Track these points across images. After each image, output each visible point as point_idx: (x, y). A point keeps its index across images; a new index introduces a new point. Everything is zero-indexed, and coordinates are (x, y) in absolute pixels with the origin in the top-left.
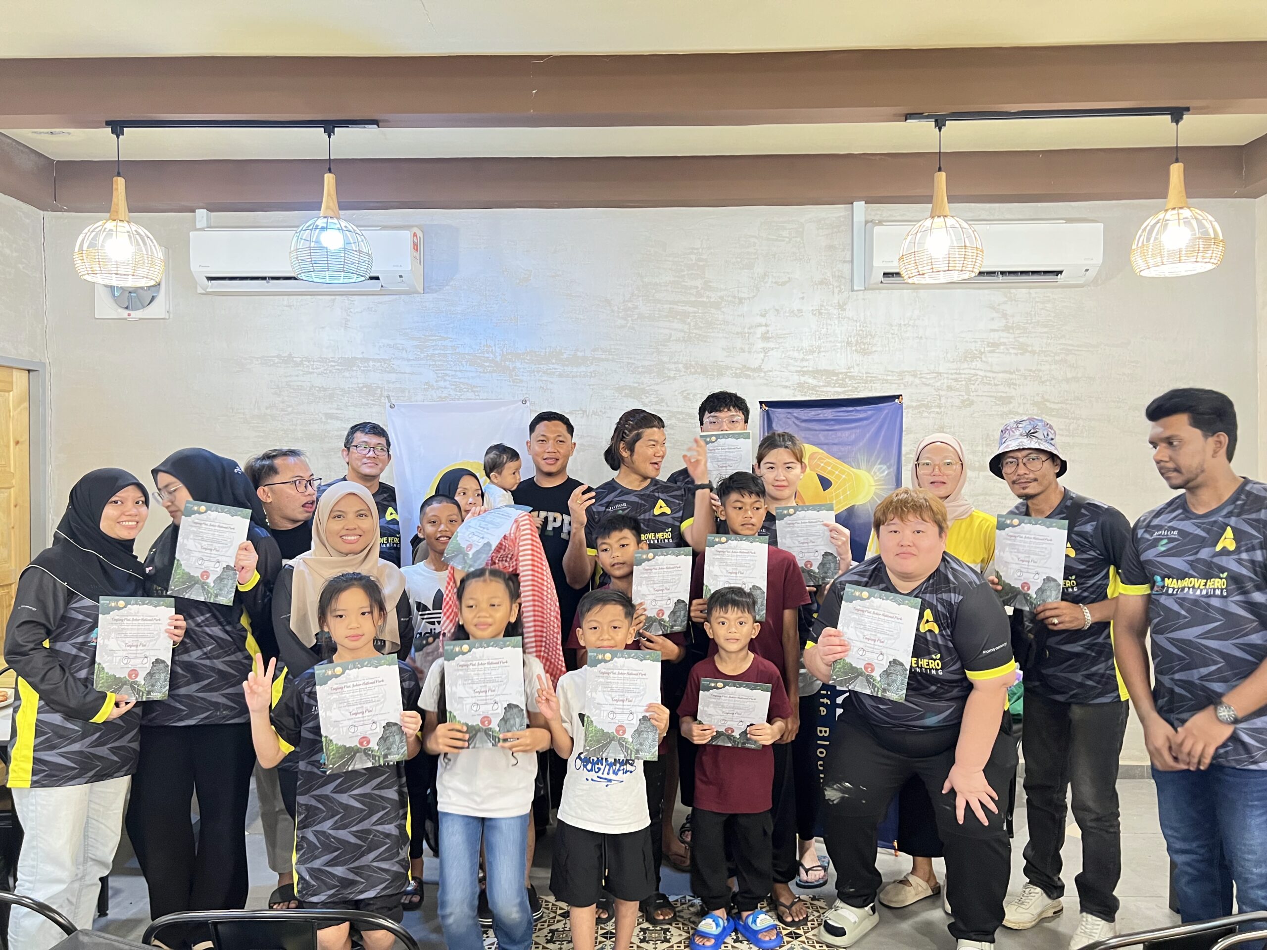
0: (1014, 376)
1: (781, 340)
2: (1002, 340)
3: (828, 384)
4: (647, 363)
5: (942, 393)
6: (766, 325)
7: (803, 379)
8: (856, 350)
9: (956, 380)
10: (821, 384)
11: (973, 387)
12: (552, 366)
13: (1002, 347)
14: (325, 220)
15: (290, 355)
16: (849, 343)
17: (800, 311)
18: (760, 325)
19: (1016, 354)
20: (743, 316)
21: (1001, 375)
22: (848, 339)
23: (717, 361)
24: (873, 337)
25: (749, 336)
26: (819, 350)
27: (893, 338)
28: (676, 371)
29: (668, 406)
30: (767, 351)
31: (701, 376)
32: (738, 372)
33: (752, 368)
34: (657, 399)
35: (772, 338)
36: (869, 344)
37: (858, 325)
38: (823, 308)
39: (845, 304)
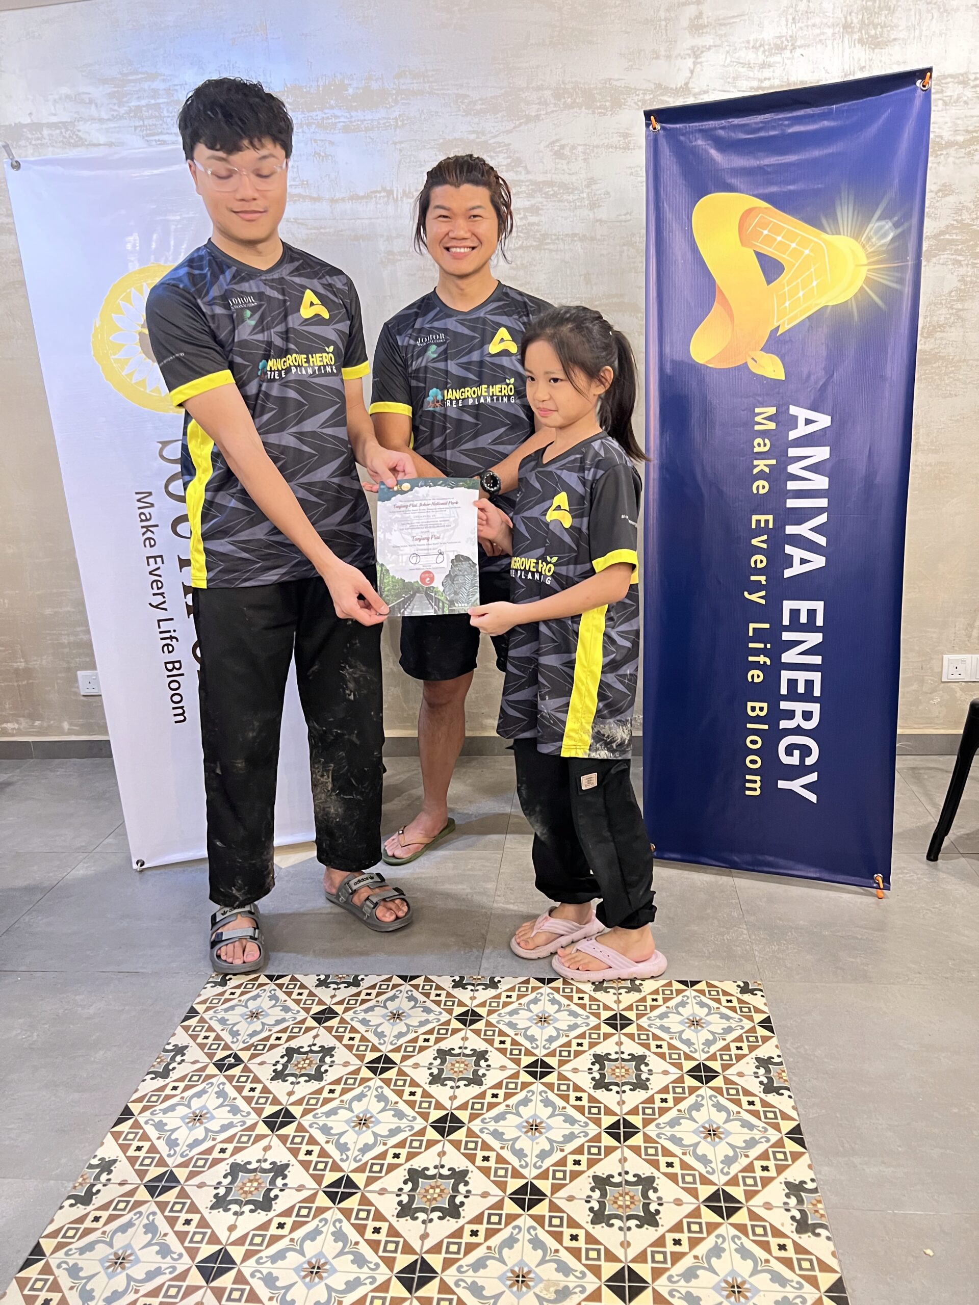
1: (724, 30)
4: (489, 93)
8: (860, 41)
12: (329, 112)
16: (847, 27)
18: (687, 3)
22: (846, 18)
23: (610, 79)
24: (892, 11)
25: (666, 26)
26: (792, 45)
27: (928, 11)
28: (539, 103)
29: (528, 172)
30: (699, 52)
31: (583, 109)
32: (647, 97)
33: (672, 89)
34: (509, 160)
35: (706, 26)
36: (884, 26)
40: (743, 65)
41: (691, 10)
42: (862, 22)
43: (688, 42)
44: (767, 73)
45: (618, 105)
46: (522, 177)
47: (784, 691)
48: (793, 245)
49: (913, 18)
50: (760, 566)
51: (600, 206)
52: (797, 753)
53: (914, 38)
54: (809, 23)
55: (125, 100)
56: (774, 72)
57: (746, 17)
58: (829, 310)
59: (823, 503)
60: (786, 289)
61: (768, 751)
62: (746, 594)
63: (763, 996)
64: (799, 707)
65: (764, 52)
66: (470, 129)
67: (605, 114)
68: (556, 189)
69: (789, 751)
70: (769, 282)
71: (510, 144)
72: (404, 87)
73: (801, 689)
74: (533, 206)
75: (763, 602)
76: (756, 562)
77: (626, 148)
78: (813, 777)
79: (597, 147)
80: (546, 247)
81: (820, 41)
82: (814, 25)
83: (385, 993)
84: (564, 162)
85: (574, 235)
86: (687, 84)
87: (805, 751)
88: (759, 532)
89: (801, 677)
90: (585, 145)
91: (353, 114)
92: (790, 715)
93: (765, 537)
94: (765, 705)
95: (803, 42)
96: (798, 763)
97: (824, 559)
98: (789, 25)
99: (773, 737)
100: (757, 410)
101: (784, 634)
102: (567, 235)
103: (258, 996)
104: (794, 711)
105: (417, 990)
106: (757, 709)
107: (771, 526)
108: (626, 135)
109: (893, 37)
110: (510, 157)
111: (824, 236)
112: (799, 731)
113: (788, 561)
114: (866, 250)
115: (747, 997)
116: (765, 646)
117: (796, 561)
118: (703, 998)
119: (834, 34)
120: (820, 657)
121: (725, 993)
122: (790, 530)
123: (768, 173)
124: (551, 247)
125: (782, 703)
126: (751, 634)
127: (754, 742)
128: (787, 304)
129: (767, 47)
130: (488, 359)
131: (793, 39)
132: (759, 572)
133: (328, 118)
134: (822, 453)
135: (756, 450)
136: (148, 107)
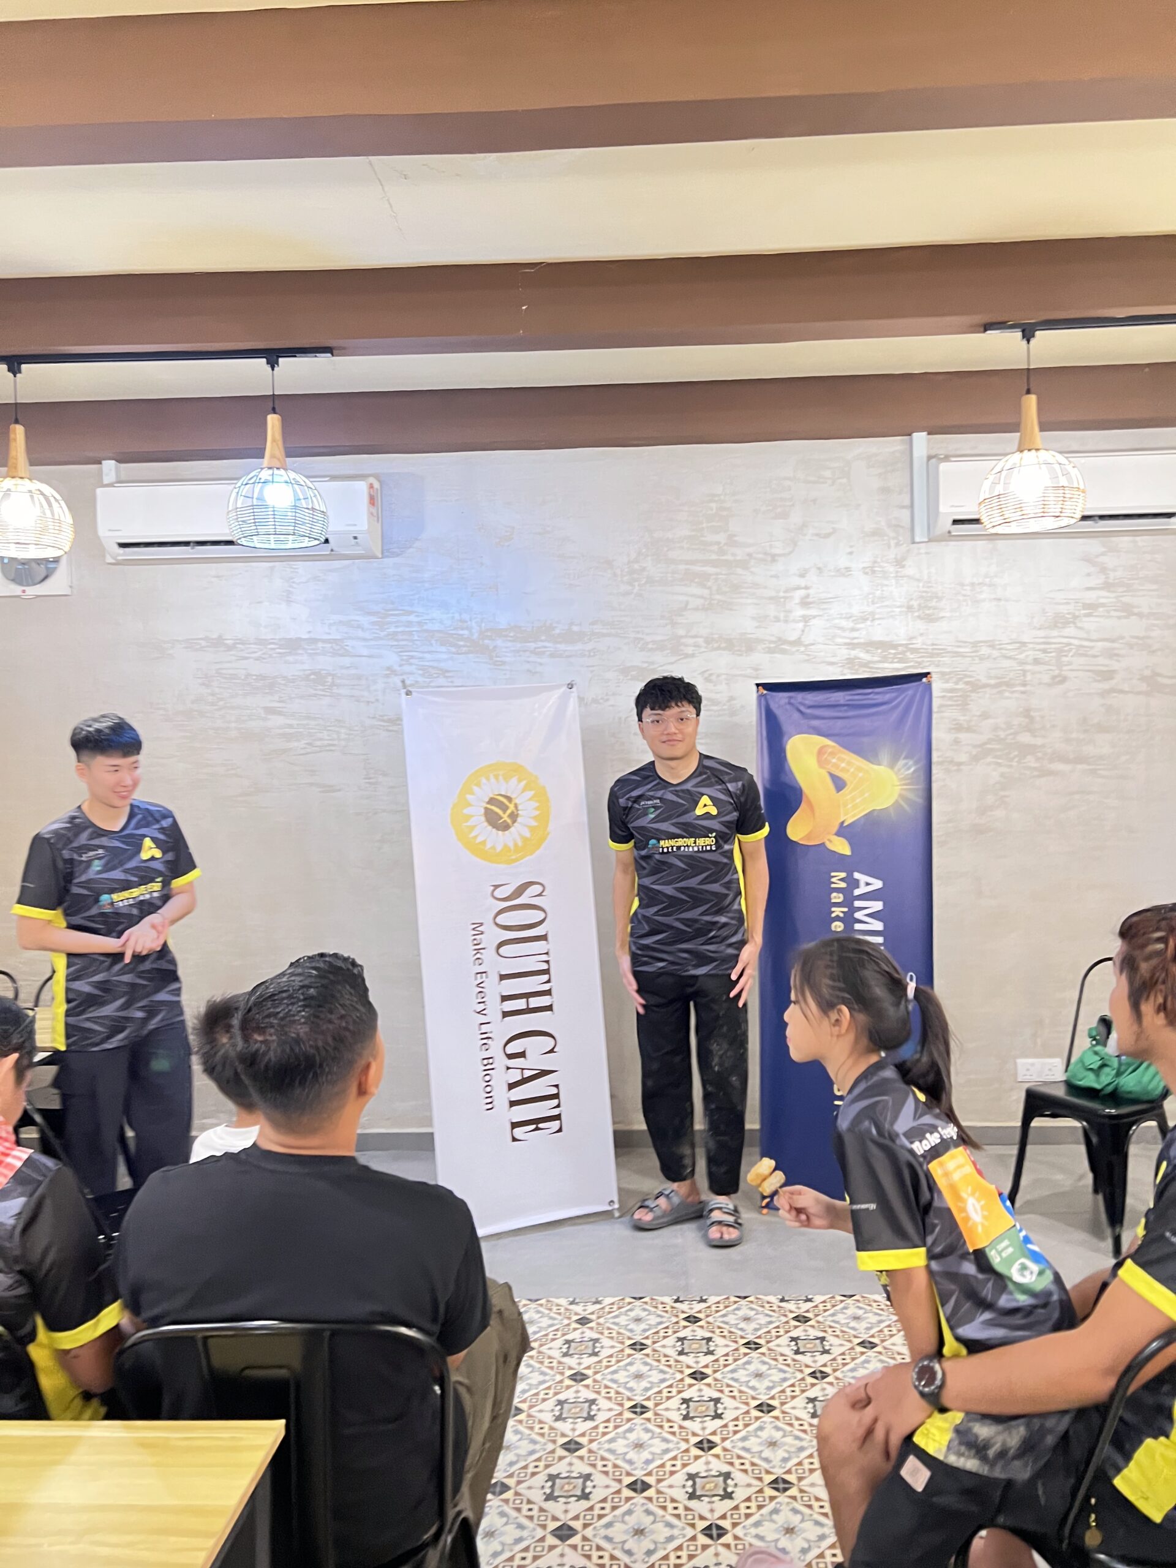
0: (1116, 645)
1: (825, 606)
2: (1102, 601)
3: (884, 659)
4: (659, 638)
5: (1028, 667)
6: (806, 588)
7: (854, 653)
8: (919, 617)
9: (1045, 651)
10: (876, 659)
11: (1064, 659)
12: (540, 644)
13: (1101, 609)
14: (270, 472)
15: (220, 637)
16: (910, 608)
17: (848, 569)
18: (798, 588)
19: (1119, 618)
20: (776, 576)
21: (1100, 644)
22: (908, 602)
23: (746, 633)
24: (940, 599)
25: (784, 602)
26: (873, 617)
27: (964, 601)
28: (695, 646)
30: (808, 619)
32: (772, 645)
35: (813, 603)
36: (935, 608)
37: (921, 585)
38: (876, 565)
39: (904, 559)
41: (803, 592)
42: (919, 605)
43: (800, 612)
44: (855, 634)
45: (750, 649)
49: (954, 604)
54: (884, 604)
55: (385, 627)
57: (840, 599)
58: (877, 812)
60: (848, 797)
65: (853, 621)
67: (741, 655)
72: (595, 631)
81: (892, 616)
82: (887, 606)
86: (799, 638)
91: (558, 646)
95: (880, 616)
98: (870, 604)
108: (756, 670)
119: (901, 612)
129: (855, 618)
136: (403, 632)
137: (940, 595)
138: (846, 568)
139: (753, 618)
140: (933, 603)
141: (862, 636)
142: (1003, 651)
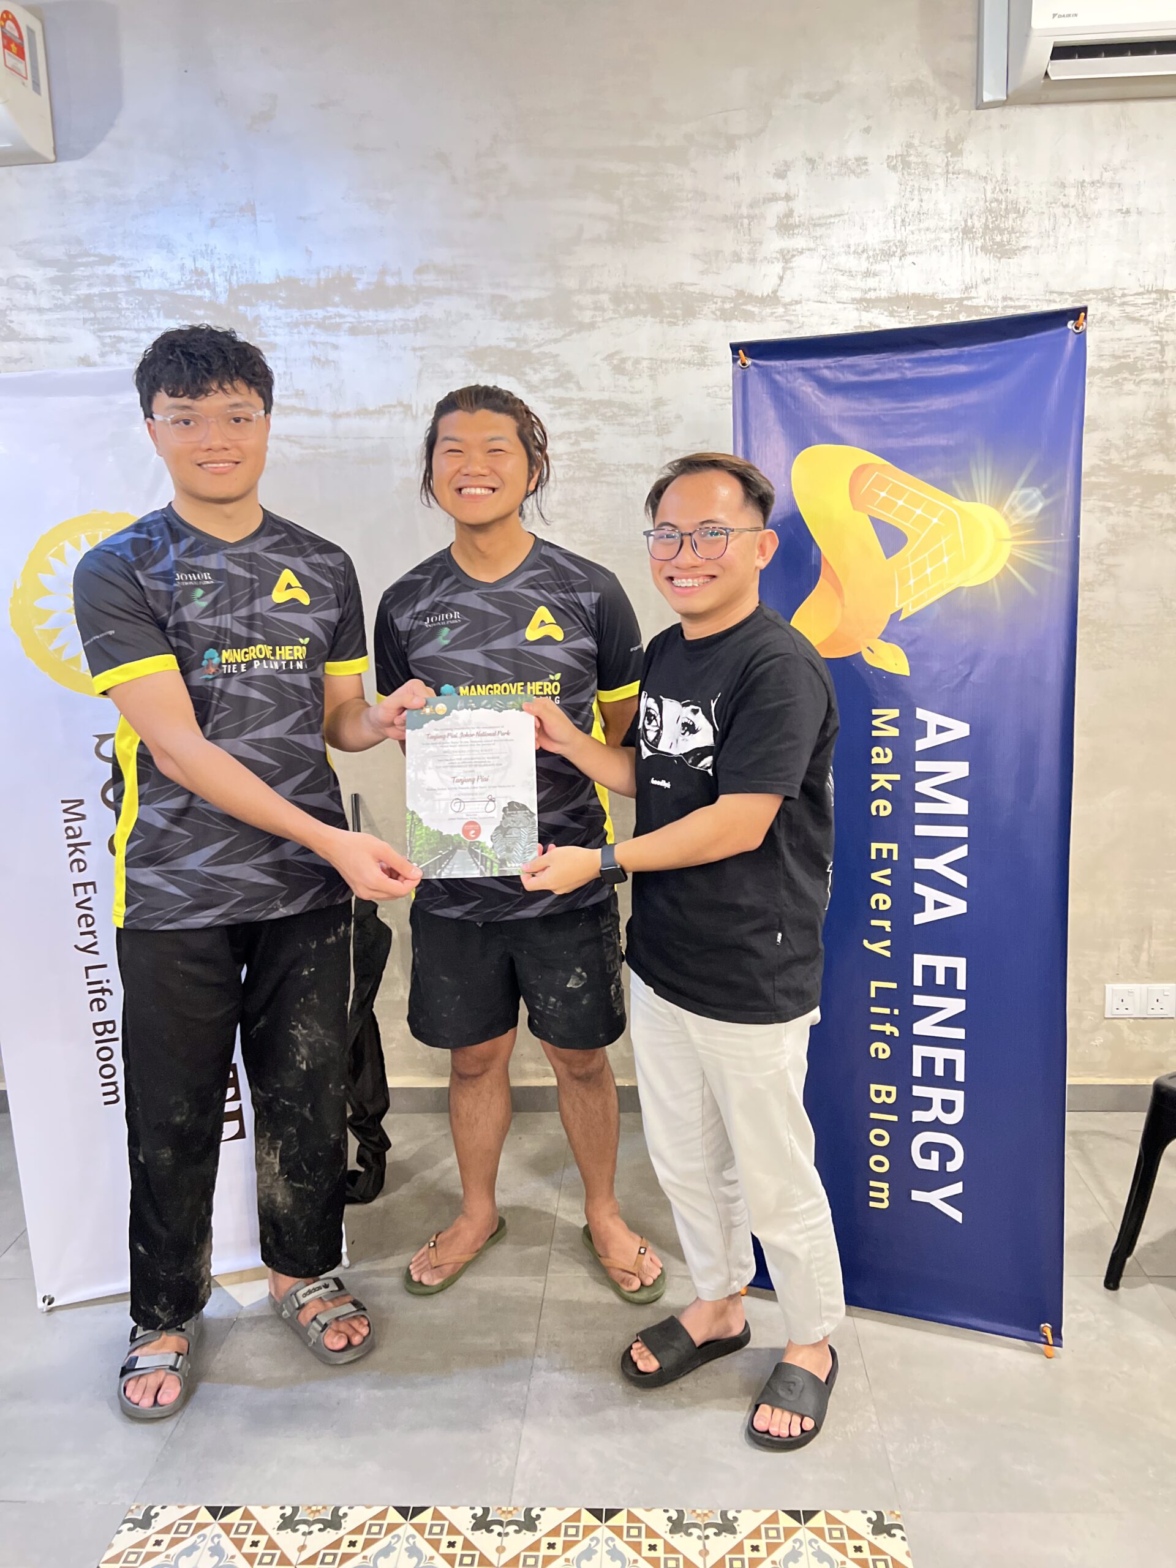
1: (819, 231)
4: (532, 294)
6: (788, 198)
8: (983, 248)
12: (332, 310)
16: (968, 232)
17: (861, 160)
18: (773, 198)
20: (735, 177)
22: (966, 221)
23: (682, 284)
24: (1021, 214)
25: (749, 224)
26: (902, 251)
27: (1065, 216)
28: (596, 309)
29: (580, 389)
30: (789, 256)
31: (649, 318)
32: (727, 306)
33: (757, 297)
34: (557, 375)
35: (799, 226)
36: (1013, 231)
37: (989, 188)
38: (912, 152)
39: (961, 139)
40: (843, 272)
41: (779, 207)
42: (986, 226)
43: (775, 243)
44: (871, 282)
46: (574, 394)
47: (917, 1072)
48: (919, 512)
49: (1047, 222)
50: (882, 907)
51: (669, 432)
52: (935, 1155)
53: (1049, 246)
54: (922, 226)
55: (71, 286)
56: (880, 282)
57: (846, 217)
58: (964, 592)
59: (962, 832)
60: (910, 565)
61: (898, 1151)
62: (866, 943)
63: (903, 1538)
64: (938, 1095)
65: (868, 258)
66: (510, 336)
67: (675, 324)
68: (615, 410)
69: (926, 1150)
70: (888, 557)
71: (557, 355)
72: (425, 284)
73: (939, 1071)
74: (587, 429)
75: (888, 954)
76: (877, 901)
77: (702, 364)
78: (957, 1188)
79: (666, 361)
80: (603, 479)
81: (936, 247)
82: (928, 229)
83: (376, 1540)
84: (626, 378)
85: (638, 465)
86: (775, 292)
87: (947, 1153)
88: (881, 863)
89: (940, 1054)
90: (651, 359)
91: (363, 313)
92: (926, 1104)
93: (888, 872)
94: (893, 1089)
95: (914, 248)
96: (937, 1169)
97: (964, 903)
98: (898, 227)
99: (905, 1131)
100: (875, 712)
101: (916, 997)
102: (629, 466)
103: (194, 1548)
104: (931, 1099)
105: (422, 1534)
106: (883, 1094)
107: (895, 857)
108: (701, 349)
109: (1023, 244)
110: (558, 371)
111: (956, 502)
112: (936, 1126)
113: (919, 904)
114: (1009, 522)
115: (882, 1541)
116: (892, 1011)
117: (929, 905)
118: (821, 1542)
119: (952, 240)
120: (963, 1031)
121: (853, 1535)
122: (920, 864)
123: (885, 424)
124: (610, 479)
125: (915, 1088)
126: (873, 995)
127: (879, 1137)
128: (912, 582)
129: (871, 253)
130: (526, 648)
131: (903, 244)
132: (882, 915)
133: (330, 317)
134: (959, 770)
135: (875, 761)
136: (102, 296)
137: (1022, 205)
138: (857, 160)
139: (695, 256)
140: (1009, 223)
141: (883, 287)
142: (1129, 309)
